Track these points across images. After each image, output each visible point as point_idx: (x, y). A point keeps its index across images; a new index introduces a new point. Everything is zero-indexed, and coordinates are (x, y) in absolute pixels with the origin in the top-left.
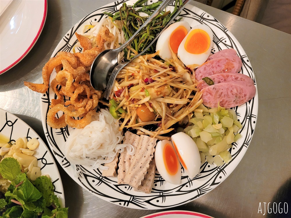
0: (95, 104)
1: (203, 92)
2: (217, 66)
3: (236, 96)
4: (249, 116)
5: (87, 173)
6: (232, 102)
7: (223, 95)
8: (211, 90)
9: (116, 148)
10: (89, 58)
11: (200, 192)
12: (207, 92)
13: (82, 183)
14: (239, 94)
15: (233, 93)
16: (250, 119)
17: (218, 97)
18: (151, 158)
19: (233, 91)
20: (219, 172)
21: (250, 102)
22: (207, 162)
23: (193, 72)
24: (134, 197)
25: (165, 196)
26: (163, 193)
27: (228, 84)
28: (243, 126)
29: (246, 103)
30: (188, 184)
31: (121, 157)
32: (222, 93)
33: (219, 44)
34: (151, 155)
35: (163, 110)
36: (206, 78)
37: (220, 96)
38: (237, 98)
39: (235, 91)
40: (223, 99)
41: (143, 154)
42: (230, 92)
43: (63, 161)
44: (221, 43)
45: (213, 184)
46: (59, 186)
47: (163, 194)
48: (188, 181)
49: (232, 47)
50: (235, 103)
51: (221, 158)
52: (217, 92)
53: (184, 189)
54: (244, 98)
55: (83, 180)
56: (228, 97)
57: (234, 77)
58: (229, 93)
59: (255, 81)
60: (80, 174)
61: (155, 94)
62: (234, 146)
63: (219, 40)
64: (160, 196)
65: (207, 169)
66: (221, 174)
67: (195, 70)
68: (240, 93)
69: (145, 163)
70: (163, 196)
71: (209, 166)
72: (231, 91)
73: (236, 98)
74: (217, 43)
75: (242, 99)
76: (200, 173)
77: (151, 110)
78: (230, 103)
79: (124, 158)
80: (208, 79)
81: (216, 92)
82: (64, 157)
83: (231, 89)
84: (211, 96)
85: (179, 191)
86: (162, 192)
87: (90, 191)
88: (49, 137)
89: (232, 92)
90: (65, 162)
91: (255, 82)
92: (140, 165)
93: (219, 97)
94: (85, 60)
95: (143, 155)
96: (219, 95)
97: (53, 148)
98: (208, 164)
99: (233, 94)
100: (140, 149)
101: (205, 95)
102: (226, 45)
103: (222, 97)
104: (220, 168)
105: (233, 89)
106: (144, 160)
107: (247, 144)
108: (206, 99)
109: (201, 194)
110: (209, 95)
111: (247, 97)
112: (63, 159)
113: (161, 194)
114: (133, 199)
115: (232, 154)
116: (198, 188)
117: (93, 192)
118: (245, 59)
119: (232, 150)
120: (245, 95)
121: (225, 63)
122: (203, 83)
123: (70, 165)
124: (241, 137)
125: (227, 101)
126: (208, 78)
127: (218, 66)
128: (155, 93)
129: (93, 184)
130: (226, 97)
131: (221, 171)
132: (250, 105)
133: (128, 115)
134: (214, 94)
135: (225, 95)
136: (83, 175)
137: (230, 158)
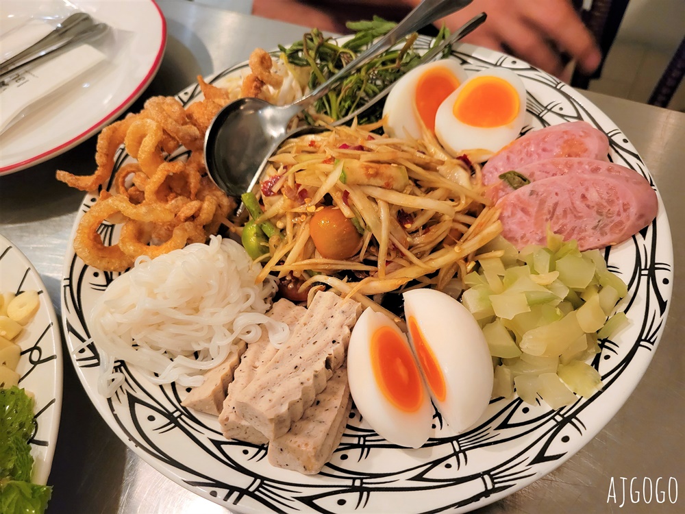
0: (205, 211)
1: (504, 207)
2: (540, 151)
3: (599, 213)
4: (647, 269)
5: (139, 394)
6: (590, 231)
7: (559, 211)
8: (526, 197)
9: (238, 319)
10: (213, 108)
11: (494, 483)
12: (514, 206)
13: (116, 416)
14: (605, 204)
15: (589, 203)
16: (652, 276)
17: (545, 217)
18: (333, 348)
19: (588, 196)
20: (560, 425)
21: (644, 233)
22: (519, 398)
23: (478, 168)
24: (265, 482)
25: (369, 490)
26: (364, 481)
27: (572, 178)
28: (632, 295)
29: (634, 237)
30: (453, 461)
31: (249, 353)
32: (556, 205)
33: (544, 118)
34: (334, 342)
35: (381, 222)
36: (509, 173)
37: (552, 213)
38: (601, 218)
39: (593, 196)
40: (561, 222)
41: (311, 335)
42: (582, 202)
43: (82, 351)
44: (550, 113)
45: (540, 458)
46: (48, 427)
47: (364, 485)
48: (453, 452)
49: (579, 117)
50: (598, 233)
51: (566, 385)
52: (542, 202)
53: (439, 472)
54: (624, 215)
55: (123, 409)
56: (575, 216)
57: (587, 167)
58: (578, 203)
59: (654, 183)
60: (116, 392)
61: (362, 172)
62: (605, 352)
63: (546, 108)
64: (352, 489)
65: (518, 417)
66: (568, 430)
67: (483, 164)
68: (611, 202)
69: (312, 360)
70: (361, 490)
71: (526, 410)
72: (583, 197)
73: (599, 218)
74: (541, 115)
75: (617, 219)
76: (495, 429)
77: (347, 212)
78: (583, 234)
79: (256, 358)
80: (517, 177)
81: (538, 202)
82: (88, 342)
83: (581, 190)
84: (525, 218)
85: (419, 478)
86: (361, 479)
87: (132, 442)
88: (68, 288)
89: (587, 200)
90: (88, 353)
91: (652, 185)
92: (296, 361)
93: (548, 217)
94: (203, 114)
95: (310, 338)
96: (549, 212)
97: (69, 316)
98: (523, 405)
99: (588, 206)
100: (305, 324)
101: (509, 217)
102: (562, 116)
103: (558, 219)
104: (562, 413)
105: (587, 190)
106: (309, 350)
107: (649, 341)
108: (514, 227)
109: (494, 490)
110: (520, 214)
111: (633, 210)
112: (84, 345)
113: (358, 483)
114: (260, 486)
115: (603, 372)
116: (487, 472)
117: (138, 444)
118: (618, 139)
119: (602, 361)
120: (626, 207)
121: (561, 142)
122: (502, 187)
123: (98, 364)
124: (628, 323)
125: (573, 229)
126: (515, 173)
127: (544, 150)
128: (362, 170)
129: (147, 427)
130: (569, 216)
131: (567, 420)
132: (645, 243)
133: (287, 243)
134: (533, 210)
135: (565, 211)
136: (124, 398)
137: (596, 383)
